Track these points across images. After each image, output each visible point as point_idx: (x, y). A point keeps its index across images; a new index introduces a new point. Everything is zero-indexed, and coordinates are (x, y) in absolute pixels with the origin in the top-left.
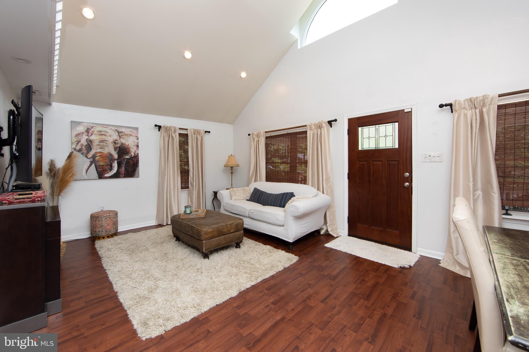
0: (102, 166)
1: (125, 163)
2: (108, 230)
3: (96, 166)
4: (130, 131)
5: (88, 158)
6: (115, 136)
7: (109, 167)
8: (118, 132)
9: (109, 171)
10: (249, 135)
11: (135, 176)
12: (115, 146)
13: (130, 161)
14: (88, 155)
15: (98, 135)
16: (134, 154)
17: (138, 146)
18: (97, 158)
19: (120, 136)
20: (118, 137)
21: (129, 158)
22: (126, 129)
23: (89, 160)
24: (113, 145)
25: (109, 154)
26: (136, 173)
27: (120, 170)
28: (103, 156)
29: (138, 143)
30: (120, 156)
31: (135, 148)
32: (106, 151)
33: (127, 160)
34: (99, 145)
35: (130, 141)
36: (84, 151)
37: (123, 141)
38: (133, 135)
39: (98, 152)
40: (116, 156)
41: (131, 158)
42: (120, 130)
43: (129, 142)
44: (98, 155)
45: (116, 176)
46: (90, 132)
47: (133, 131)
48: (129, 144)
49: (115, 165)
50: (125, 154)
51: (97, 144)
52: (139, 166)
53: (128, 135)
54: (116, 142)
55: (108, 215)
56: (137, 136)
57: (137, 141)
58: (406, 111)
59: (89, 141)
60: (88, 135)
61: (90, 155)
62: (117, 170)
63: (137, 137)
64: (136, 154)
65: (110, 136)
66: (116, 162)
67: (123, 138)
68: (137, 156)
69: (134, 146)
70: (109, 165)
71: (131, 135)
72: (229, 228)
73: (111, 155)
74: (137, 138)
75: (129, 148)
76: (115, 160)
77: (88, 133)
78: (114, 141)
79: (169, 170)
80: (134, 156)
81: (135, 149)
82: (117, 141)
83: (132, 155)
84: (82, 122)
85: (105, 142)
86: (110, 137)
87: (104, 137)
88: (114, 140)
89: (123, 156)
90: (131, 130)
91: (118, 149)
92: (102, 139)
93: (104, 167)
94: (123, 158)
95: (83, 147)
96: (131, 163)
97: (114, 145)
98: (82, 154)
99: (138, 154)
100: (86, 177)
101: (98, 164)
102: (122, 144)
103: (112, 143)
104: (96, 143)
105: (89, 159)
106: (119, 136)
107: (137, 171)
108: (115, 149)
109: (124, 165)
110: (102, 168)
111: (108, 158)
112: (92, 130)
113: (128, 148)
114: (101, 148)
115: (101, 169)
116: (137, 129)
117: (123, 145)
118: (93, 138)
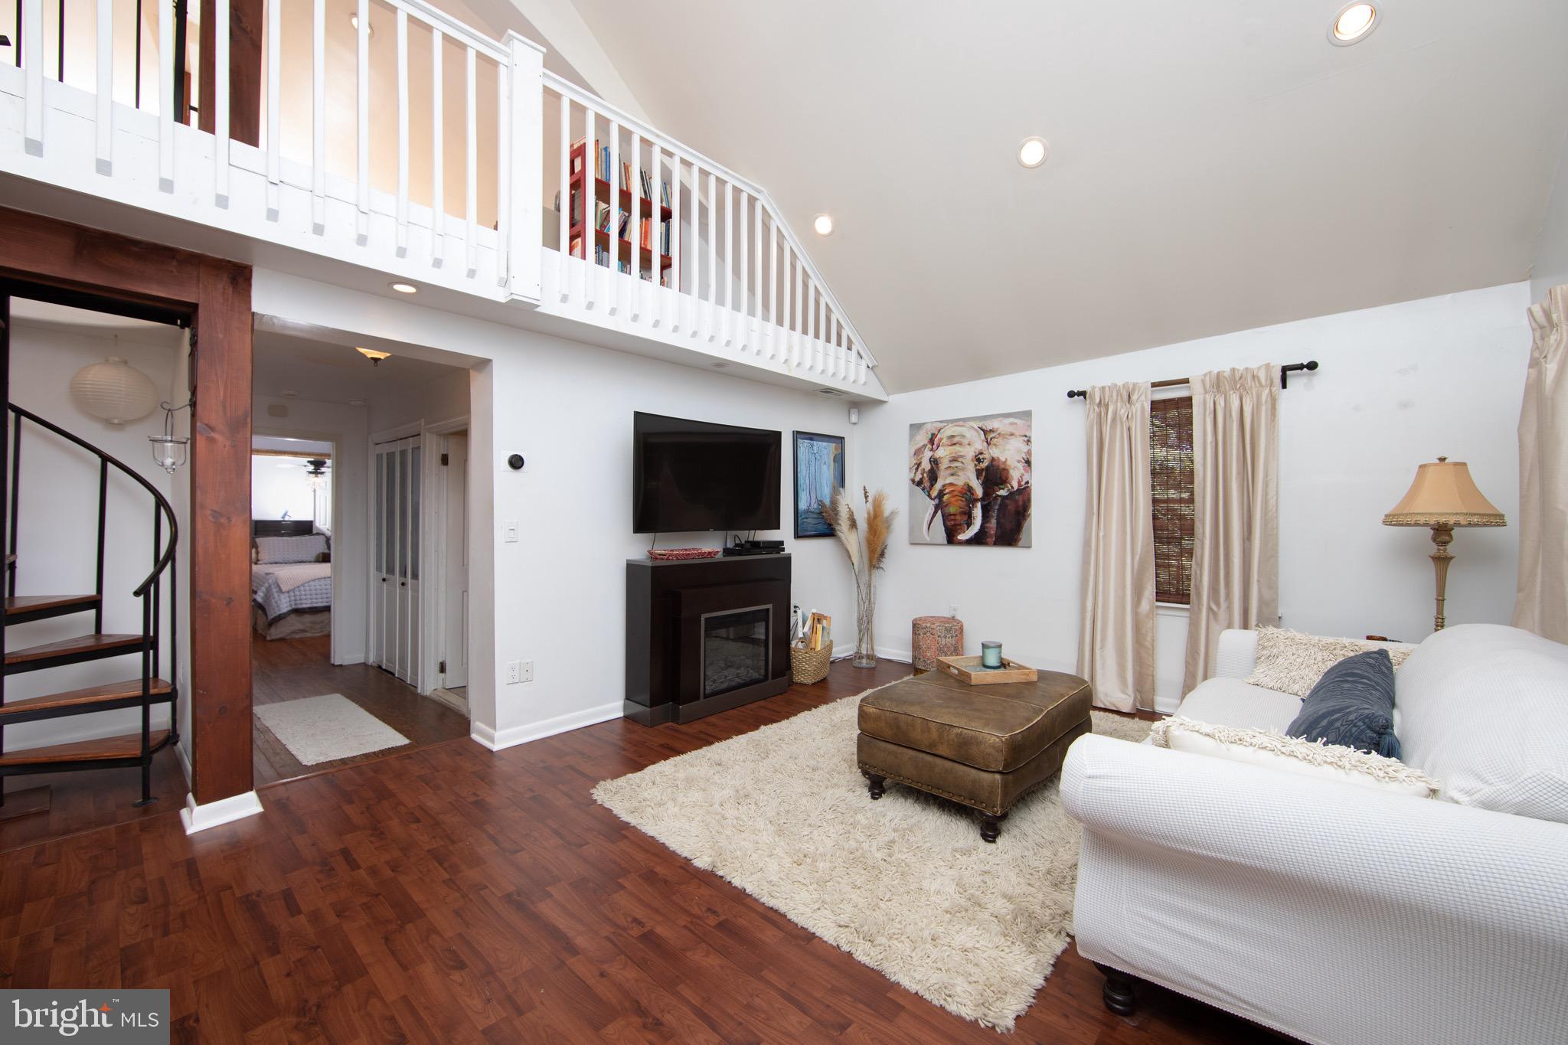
0: (953, 515)
1: (997, 507)
2: (928, 659)
3: (943, 516)
4: (1012, 424)
5: (931, 498)
6: (979, 444)
7: (966, 518)
8: (985, 432)
9: (966, 527)
11: (1021, 543)
12: (978, 467)
13: (1008, 502)
14: (931, 493)
15: (948, 445)
16: (1019, 483)
17: (1028, 462)
18: (946, 497)
19: (989, 440)
20: (985, 444)
21: (1006, 494)
22: (1001, 421)
23: (933, 502)
24: (973, 465)
25: (966, 487)
26: (1023, 536)
27: (987, 525)
28: (956, 493)
29: (1029, 453)
30: (987, 493)
31: (1021, 466)
32: (960, 481)
33: (1002, 500)
34: (950, 467)
35: (1009, 450)
36: (927, 484)
37: (995, 452)
38: (1017, 433)
39: (947, 484)
40: (979, 492)
41: (1012, 494)
42: (989, 426)
43: (1008, 453)
44: (947, 491)
45: (978, 540)
46: (936, 441)
47: (1016, 424)
48: (1006, 459)
49: (978, 512)
50: (997, 484)
51: (946, 466)
52: (1029, 515)
53: (1007, 435)
54: (981, 457)
56: (1028, 434)
57: (1025, 448)
59: (934, 462)
60: (932, 450)
61: (934, 493)
62: (981, 526)
63: (1026, 436)
64: (1023, 483)
65: (969, 444)
66: (979, 505)
67: (995, 445)
68: (1025, 488)
69: (1019, 462)
70: (965, 514)
71: (1012, 434)
73: (970, 489)
74: (1026, 439)
75: (1007, 470)
76: (977, 500)
77: (933, 444)
78: (976, 456)
80: (1018, 490)
81: (1022, 471)
82: (981, 453)
83: (1012, 487)
84: (924, 424)
85: (960, 459)
86: (968, 447)
87: (957, 448)
88: (977, 453)
89: (995, 491)
90: (1012, 420)
91: (984, 473)
92: (956, 453)
93: (957, 517)
94: (994, 495)
95: (925, 475)
96: (1011, 507)
97: (976, 465)
98: (923, 490)
99: (1027, 483)
100: (928, 539)
101: (947, 510)
102: (993, 459)
103: (972, 460)
104: (944, 464)
105: (934, 499)
106: (987, 442)
107: (1024, 529)
108: (979, 473)
109: (995, 514)
110: (954, 520)
111: (965, 496)
112: (939, 436)
113: (1004, 469)
114: (952, 475)
115: (953, 522)
116: (1027, 415)
117: (994, 463)
118: (941, 453)
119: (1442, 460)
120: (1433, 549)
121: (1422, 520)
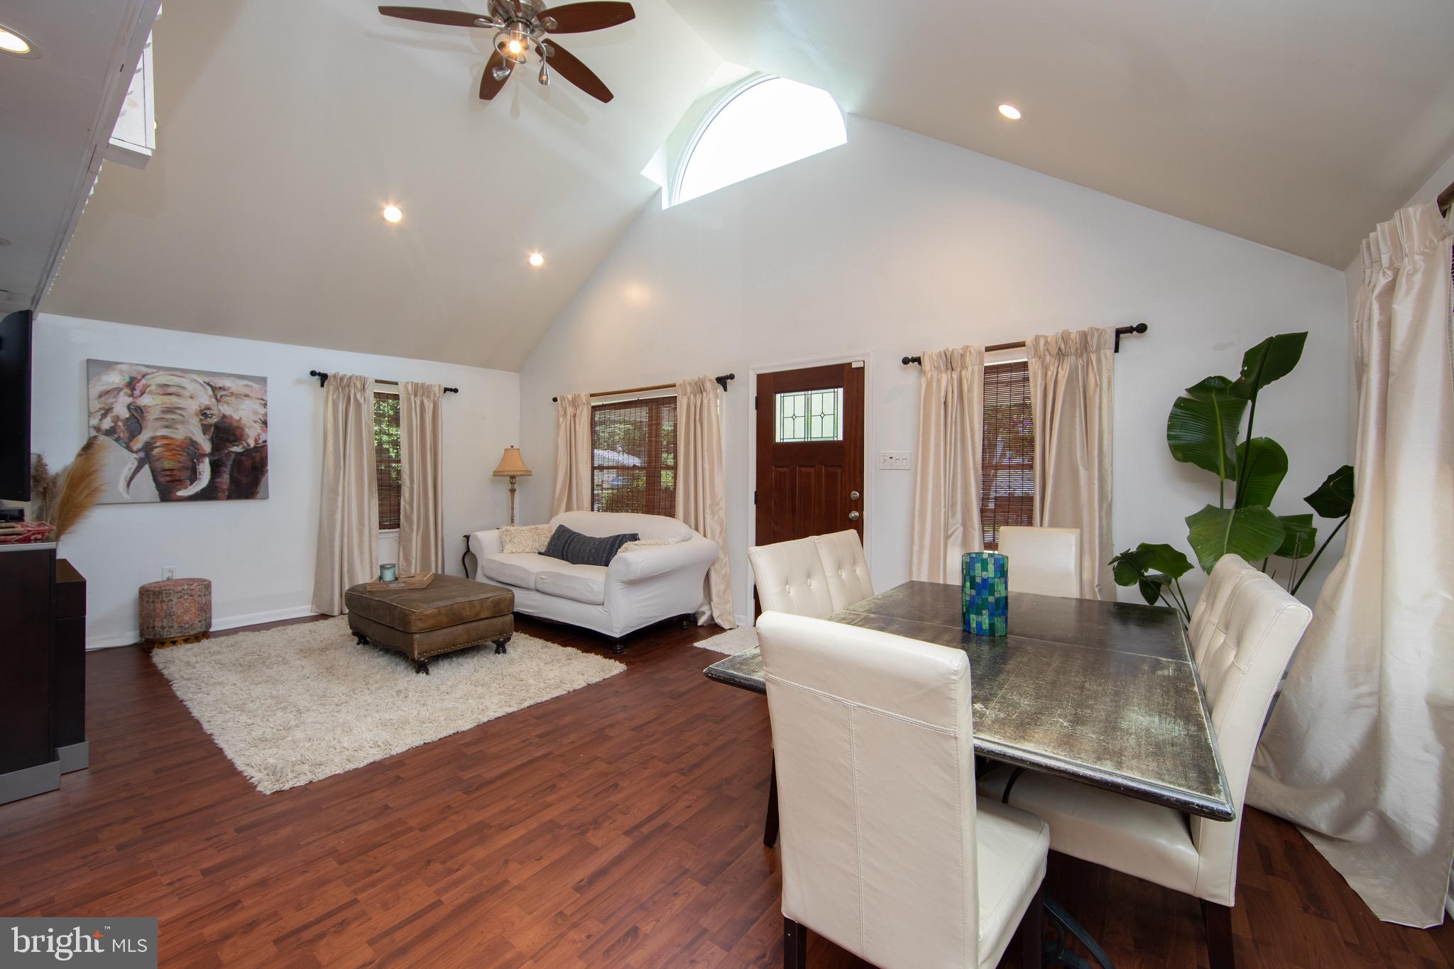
0: (169, 470)
1: (230, 463)
2: (186, 624)
3: (153, 471)
4: (246, 386)
5: (132, 451)
6: (205, 399)
7: (189, 473)
8: (214, 389)
9: (188, 482)
10: (555, 400)
11: (258, 496)
12: (204, 422)
13: (244, 458)
14: (131, 444)
15: (159, 394)
16: (256, 441)
17: (265, 423)
18: (156, 451)
19: (219, 397)
20: (214, 400)
21: (241, 451)
22: (233, 381)
23: (135, 455)
24: (198, 420)
25: (187, 441)
26: (261, 489)
27: (218, 480)
28: (172, 447)
29: (266, 415)
30: (217, 447)
31: (258, 427)
32: (180, 434)
33: (236, 456)
34: (162, 418)
35: (244, 410)
36: (123, 434)
37: (226, 410)
38: (252, 395)
39: (159, 436)
40: (207, 447)
41: (248, 452)
42: (219, 382)
43: (243, 413)
44: (158, 444)
45: (208, 494)
46: (139, 386)
47: (251, 387)
48: (241, 418)
49: (205, 469)
51: (156, 417)
52: (267, 471)
53: (241, 395)
54: (208, 412)
55: (186, 587)
56: (264, 398)
57: (262, 411)
58: (854, 366)
59: (136, 410)
60: (132, 395)
61: (139, 443)
62: (210, 482)
63: (263, 400)
64: (260, 442)
65: (191, 397)
66: (207, 460)
67: (227, 403)
68: (262, 447)
69: (255, 422)
70: (187, 468)
71: (247, 396)
72: (478, 608)
73: (193, 443)
74: (263, 402)
75: (241, 428)
76: (204, 455)
77: (133, 389)
78: (201, 411)
79: (346, 482)
80: (255, 447)
81: (259, 431)
82: (209, 409)
83: (248, 445)
84: (117, 363)
85: (178, 411)
86: (190, 400)
87: (174, 399)
88: (203, 408)
89: (227, 448)
90: (246, 382)
91: (212, 429)
92: (171, 404)
93: (174, 473)
94: (226, 451)
95: (120, 424)
96: (247, 463)
97: (201, 420)
98: (117, 440)
99: (265, 441)
100: (127, 497)
101: (158, 465)
102: (224, 416)
103: (196, 414)
104: (153, 414)
105: (136, 452)
106: (216, 398)
107: (262, 483)
108: (205, 429)
109: (228, 470)
110: (170, 476)
111: (186, 450)
112: (143, 382)
113: (238, 427)
114: (167, 427)
115: (168, 478)
116: (263, 381)
117: (226, 420)
118: (145, 401)
119: (512, 447)
120: (510, 486)
121: (506, 473)
